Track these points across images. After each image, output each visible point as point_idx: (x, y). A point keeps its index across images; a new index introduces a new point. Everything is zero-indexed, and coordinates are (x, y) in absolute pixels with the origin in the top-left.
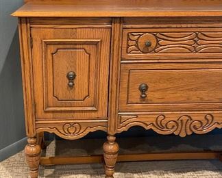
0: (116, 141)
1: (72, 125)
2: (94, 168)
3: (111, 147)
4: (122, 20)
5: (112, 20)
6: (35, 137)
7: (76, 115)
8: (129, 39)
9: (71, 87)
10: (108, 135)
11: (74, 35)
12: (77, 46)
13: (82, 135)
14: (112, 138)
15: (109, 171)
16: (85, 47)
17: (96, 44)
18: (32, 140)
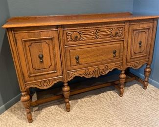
0: (68, 85)
1: (45, 81)
2: (59, 101)
3: (66, 89)
4: (62, 26)
5: (57, 27)
6: (25, 92)
7: (46, 76)
8: (67, 35)
9: (42, 62)
10: (64, 83)
11: (39, 35)
12: (42, 41)
13: (51, 86)
14: (66, 84)
15: (67, 100)
16: (46, 41)
17: (51, 39)
18: (24, 93)
